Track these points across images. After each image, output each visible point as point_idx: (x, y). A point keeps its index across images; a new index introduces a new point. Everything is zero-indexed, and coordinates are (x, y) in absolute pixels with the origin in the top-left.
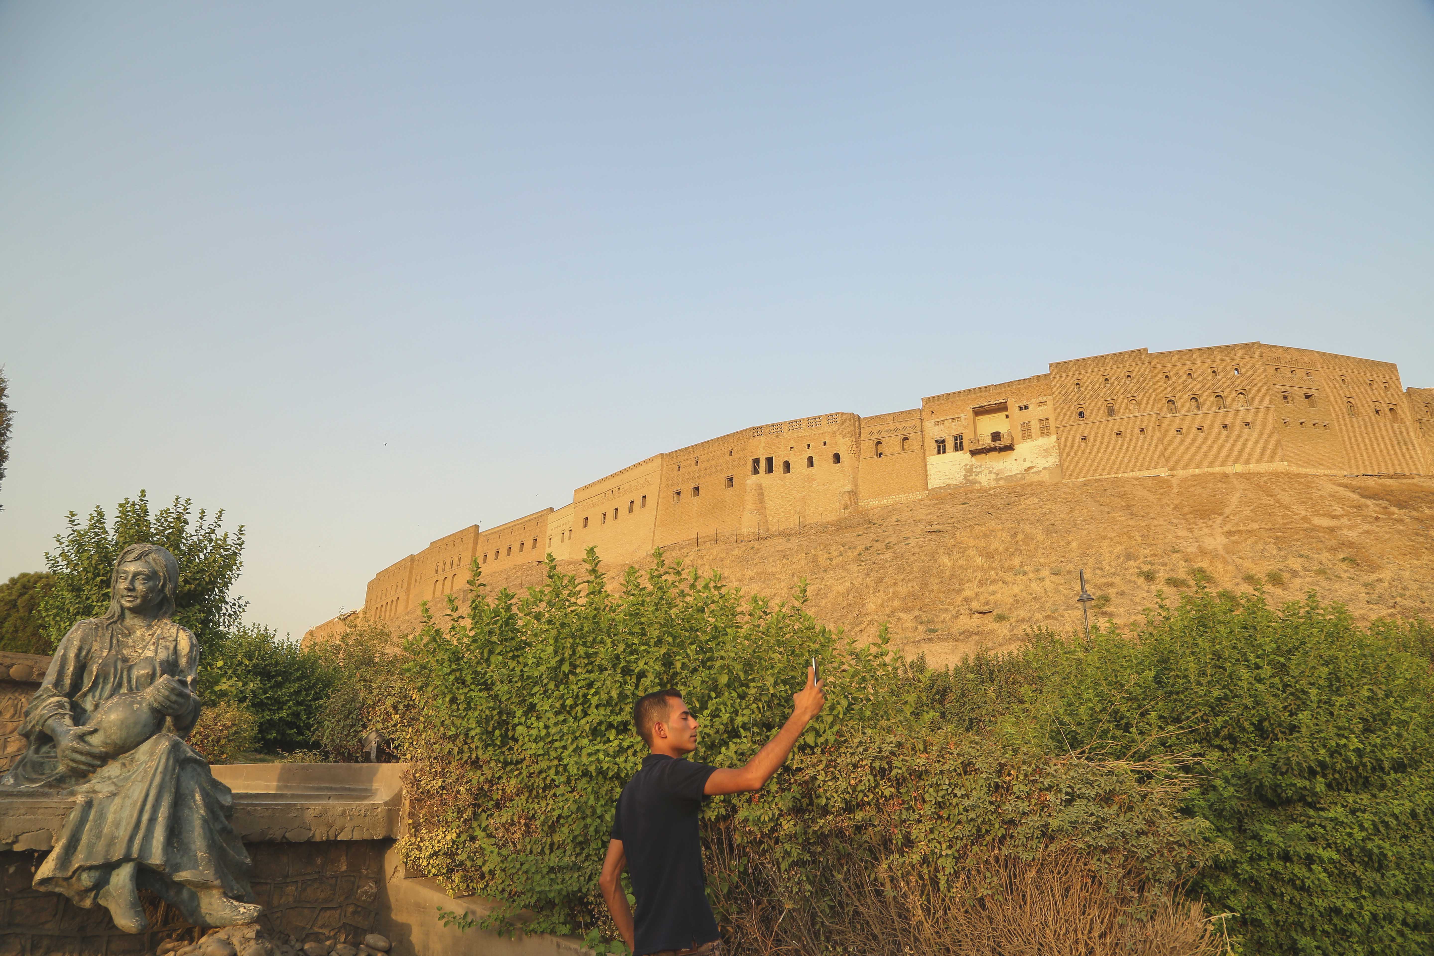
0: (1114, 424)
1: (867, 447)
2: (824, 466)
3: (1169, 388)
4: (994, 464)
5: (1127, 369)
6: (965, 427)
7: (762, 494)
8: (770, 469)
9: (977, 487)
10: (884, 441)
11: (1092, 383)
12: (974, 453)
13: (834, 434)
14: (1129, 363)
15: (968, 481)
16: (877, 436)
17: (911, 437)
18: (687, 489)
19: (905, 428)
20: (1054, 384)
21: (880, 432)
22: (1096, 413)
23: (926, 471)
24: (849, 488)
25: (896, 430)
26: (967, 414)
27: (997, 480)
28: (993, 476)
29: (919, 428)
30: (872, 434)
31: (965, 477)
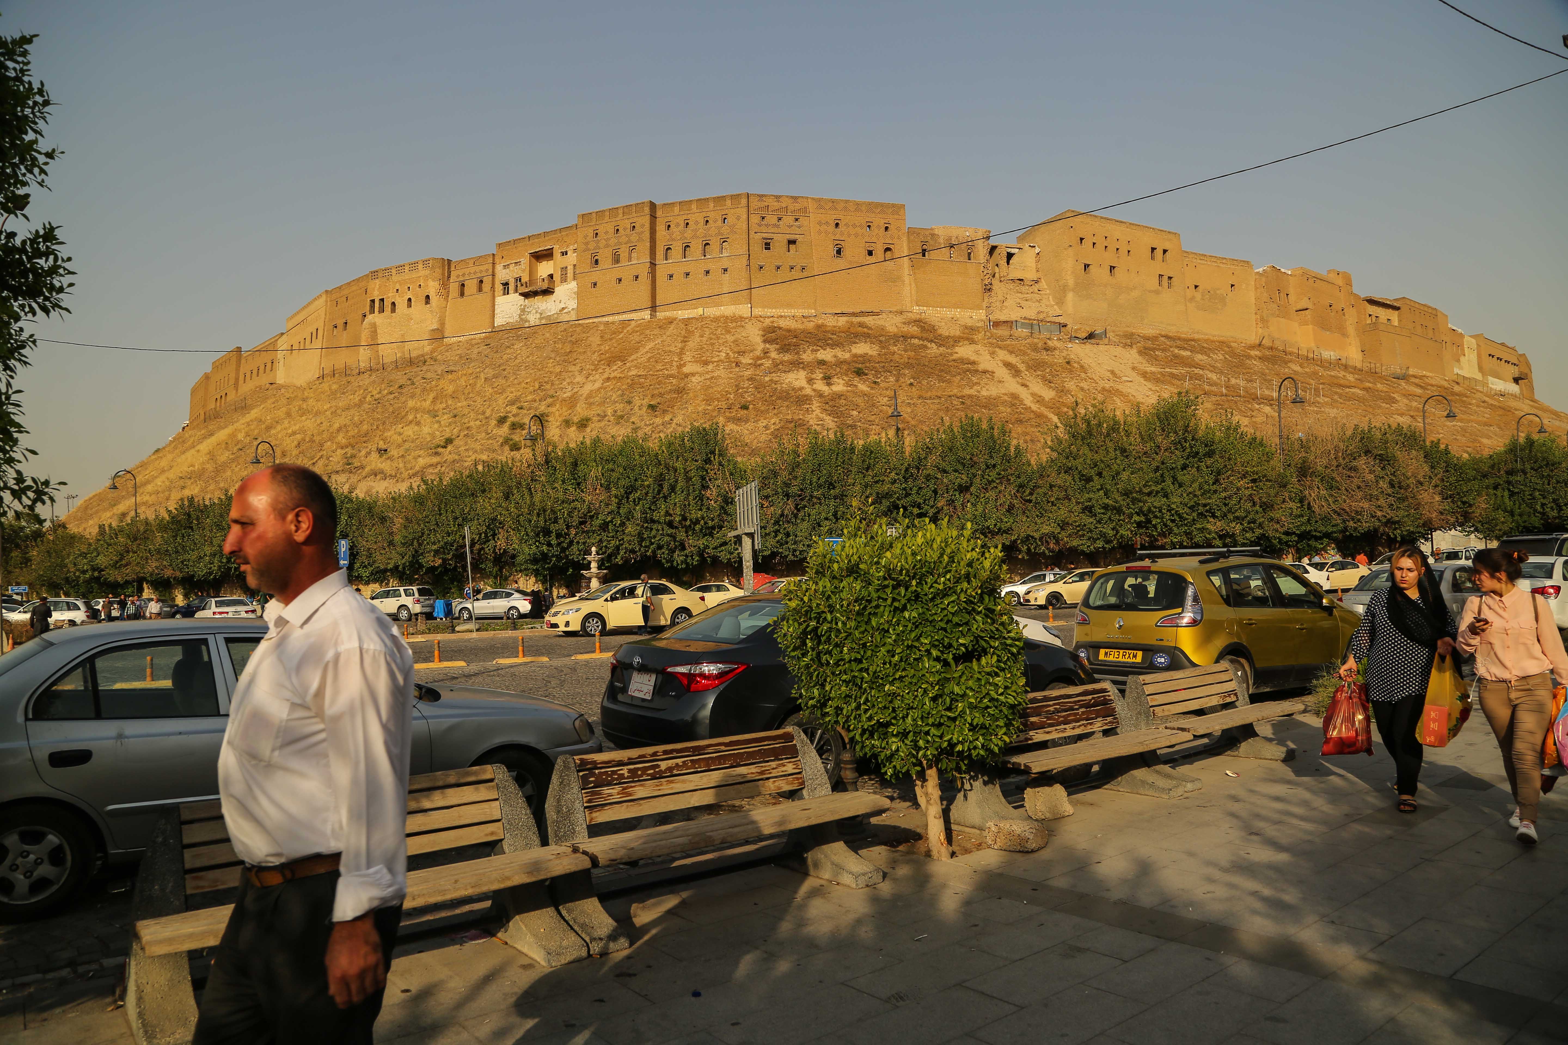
0: (617, 273)
1: (454, 287)
2: (418, 306)
3: (668, 237)
4: (540, 304)
5: (631, 221)
6: (524, 271)
7: (375, 331)
8: (382, 310)
9: (527, 325)
10: (466, 283)
11: (606, 233)
12: (526, 295)
13: (426, 278)
14: (634, 215)
15: (521, 319)
16: (461, 279)
17: (485, 279)
18: (340, 323)
19: (481, 271)
20: (579, 233)
21: (464, 275)
22: (606, 262)
23: (494, 311)
24: (435, 326)
25: (475, 273)
26: (525, 260)
27: (541, 319)
28: (538, 316)
29: (491, 271)
30: (458, 276)
31: (520, 315)
